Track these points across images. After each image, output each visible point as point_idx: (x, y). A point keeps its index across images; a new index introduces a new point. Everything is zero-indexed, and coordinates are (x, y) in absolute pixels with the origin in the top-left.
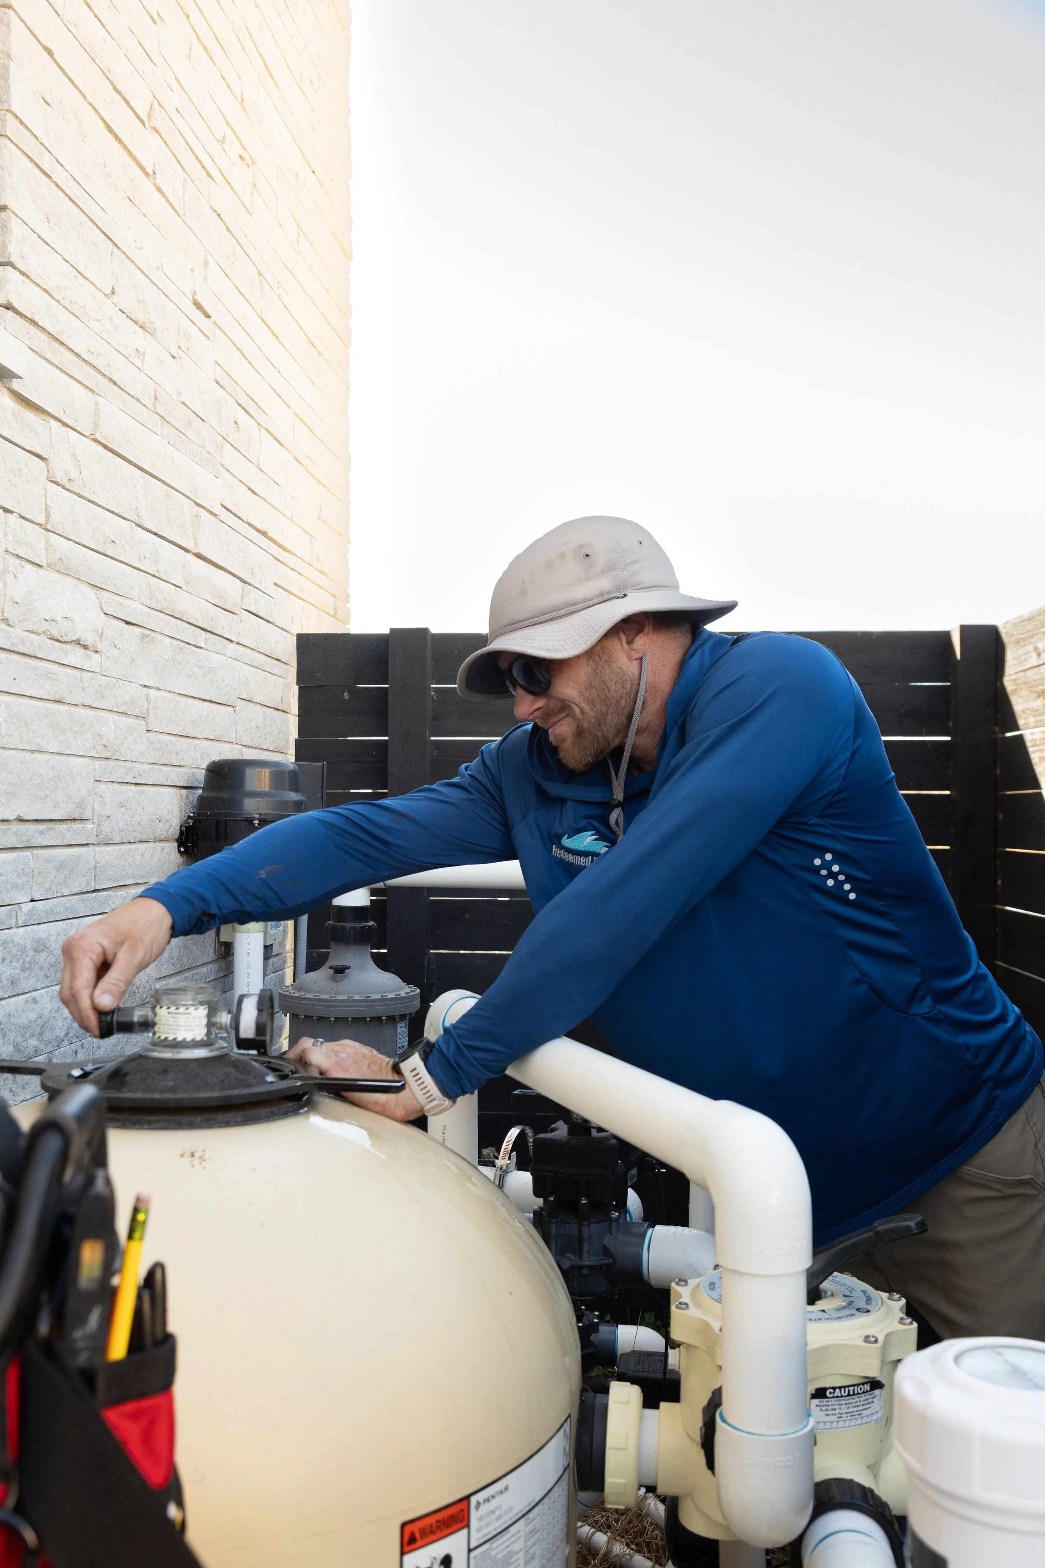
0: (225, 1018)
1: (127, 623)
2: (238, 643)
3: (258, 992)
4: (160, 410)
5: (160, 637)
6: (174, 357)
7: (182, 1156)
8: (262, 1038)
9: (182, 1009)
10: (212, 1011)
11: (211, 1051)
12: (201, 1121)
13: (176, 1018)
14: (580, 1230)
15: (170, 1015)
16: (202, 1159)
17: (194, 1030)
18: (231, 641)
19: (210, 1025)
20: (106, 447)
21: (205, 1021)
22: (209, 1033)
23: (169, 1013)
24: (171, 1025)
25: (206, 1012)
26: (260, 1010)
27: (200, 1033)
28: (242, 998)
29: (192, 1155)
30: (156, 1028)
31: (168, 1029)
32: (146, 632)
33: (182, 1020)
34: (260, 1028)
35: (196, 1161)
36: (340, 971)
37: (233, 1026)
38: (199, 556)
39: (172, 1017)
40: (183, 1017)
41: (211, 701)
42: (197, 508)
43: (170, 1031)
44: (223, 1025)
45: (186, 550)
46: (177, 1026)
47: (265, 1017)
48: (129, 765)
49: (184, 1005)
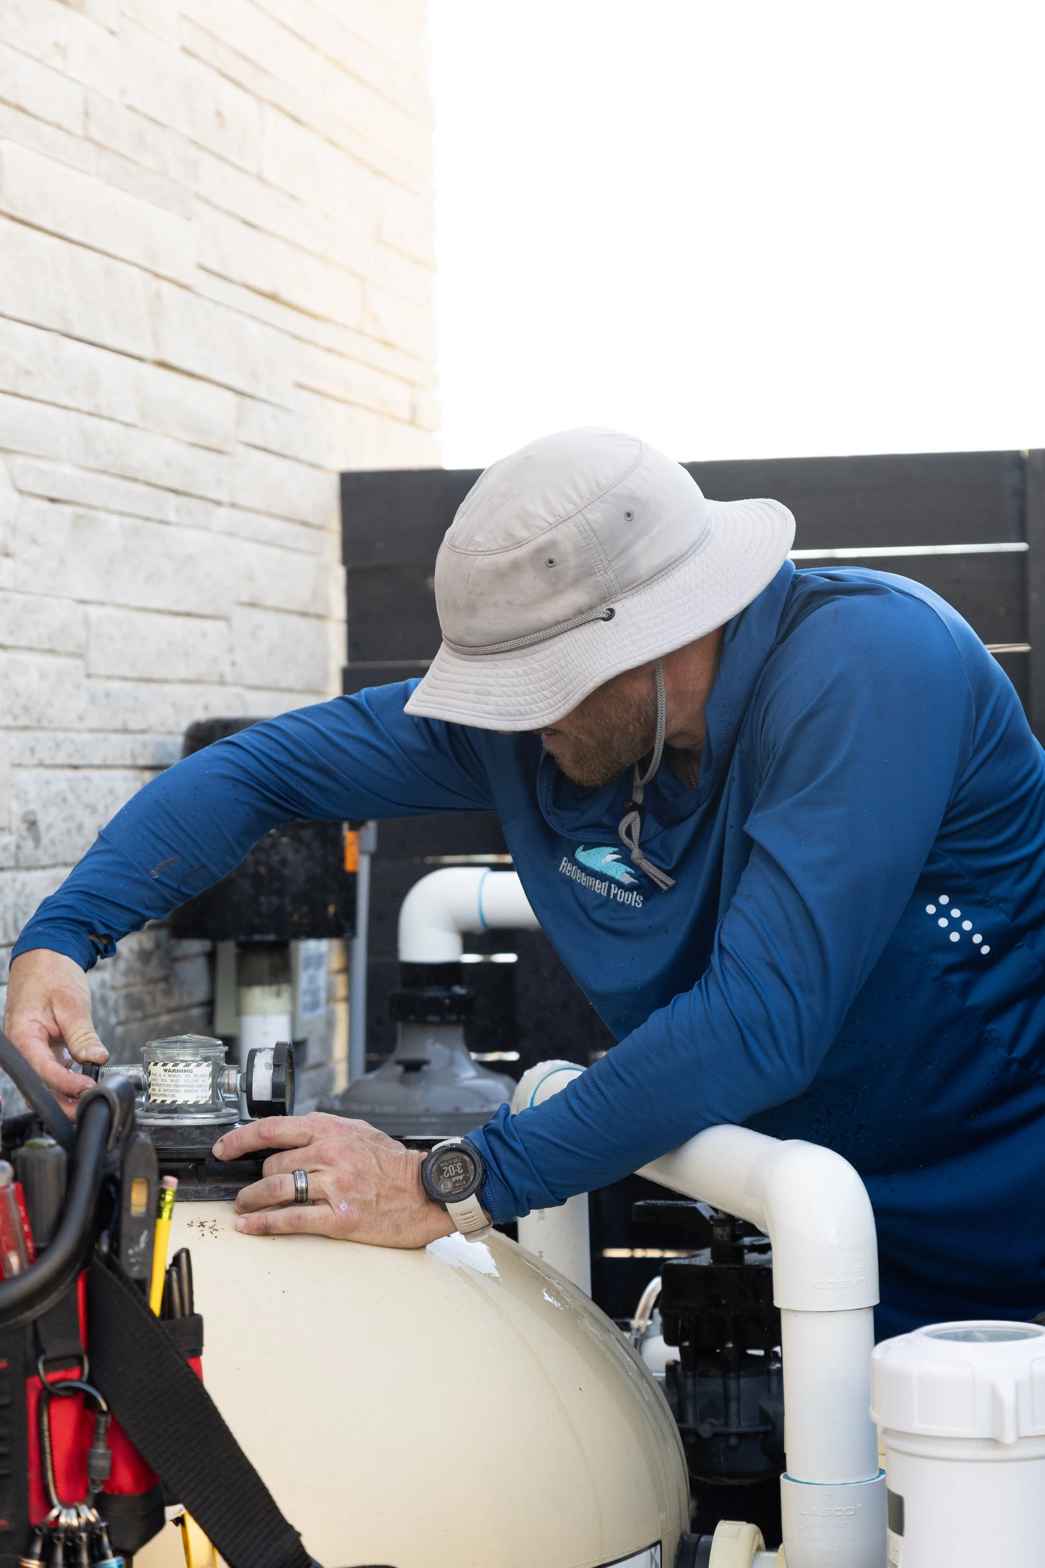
0: (233, 1077)
1: (52, 500)
2: (233, 505)
3: (274, 1046)
4: (95, 132)
5: (103, 516)
6: (112, 33)
7: (190, 1225)
8: (281, 1100)
9: (181, 1066)
10: (217, 1071)
11: (217, 1117)
12: (210, 1192)
13: (174, 1076)
14: (726, 1387)
15: (167, 1074)
16: (213, 1229)
17: (196, 1091)
18: (218, 503)
19: (216, 1087)
20: (13, 218)
21: (210, 1081)
22: (214, 1096)
23: (165, 1070)
24: (168, 1086)
25: (210, 1069)
26: (276, 1066)
27: (203, 1095)
28: (253, 1054)
29: (202, 1225)
30: (150, 1091)
31: (165, 1090)
32: (81, 511)
33: (182, 1078)
34: (277, 1089)
35: (206, 1231)
36: (414, 1067)
37: (244, 1088)
38: (163, 365)
39: (169, 1076)
40: (183, 1074)
41: (188, 615)
42: (156, 283)
43: (166, 1093)
44: (232, 1086)
45: (140, 359)
46: (176, 1086)
47: (283, 1078)
48: (60, 736)
49: (183, 1061)
